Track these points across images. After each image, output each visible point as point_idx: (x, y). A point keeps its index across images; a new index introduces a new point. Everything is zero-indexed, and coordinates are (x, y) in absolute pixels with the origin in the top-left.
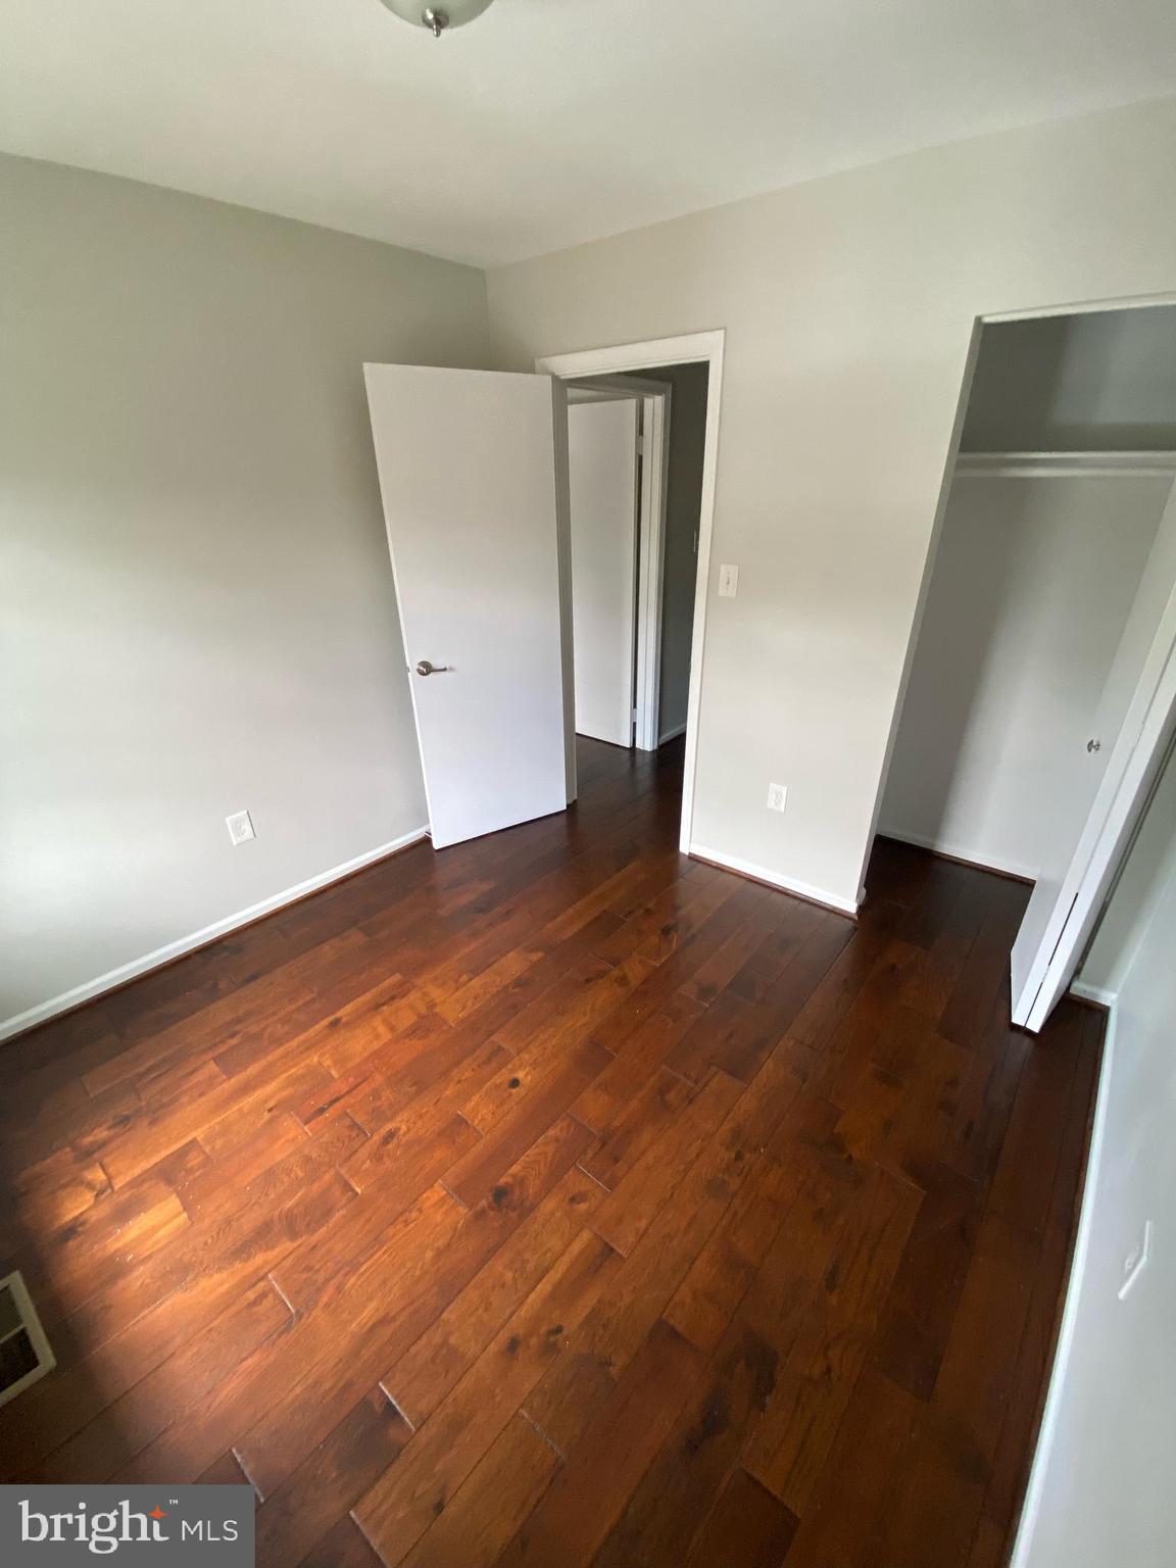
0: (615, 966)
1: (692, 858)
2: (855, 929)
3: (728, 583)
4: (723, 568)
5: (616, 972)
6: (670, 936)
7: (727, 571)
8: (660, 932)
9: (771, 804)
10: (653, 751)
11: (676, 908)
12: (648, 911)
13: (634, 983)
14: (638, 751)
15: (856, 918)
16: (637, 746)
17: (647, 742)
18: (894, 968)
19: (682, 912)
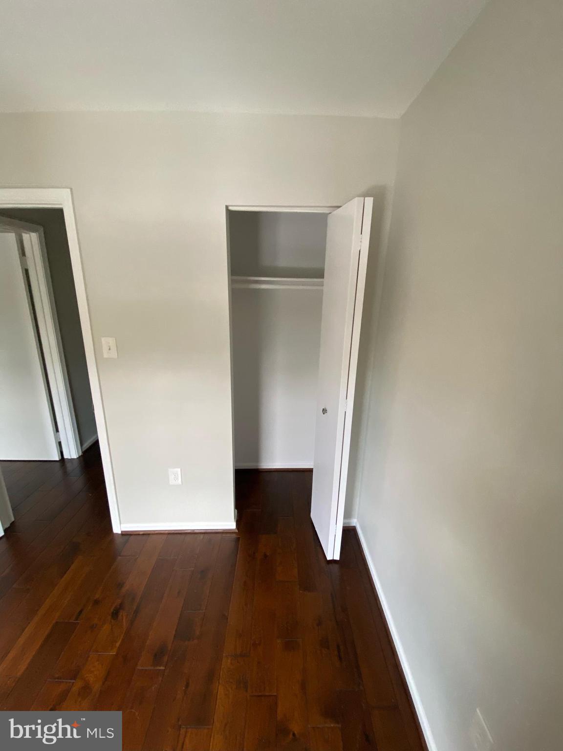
0: (75, 680)
1: (125, 534)
2: (238, 539)
3: (110, 349)
4: (103, 340)
5: (78, 684)
6: (120, 617)
7: (108, 342)
8: (110, 617)
9: (172, 482)
10: (77, 458)
11: (120, 585)
12: (97, 602)
13: (97, 687)
14: (66, 461)
15: (237, 531)
16: (65, 457)
17: (72, 452)
18: (266, 556)
19: (126, 588)
